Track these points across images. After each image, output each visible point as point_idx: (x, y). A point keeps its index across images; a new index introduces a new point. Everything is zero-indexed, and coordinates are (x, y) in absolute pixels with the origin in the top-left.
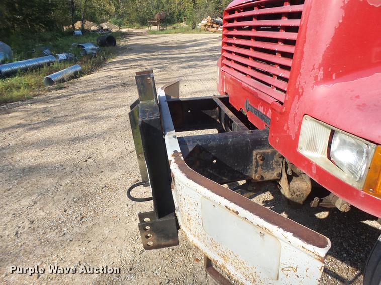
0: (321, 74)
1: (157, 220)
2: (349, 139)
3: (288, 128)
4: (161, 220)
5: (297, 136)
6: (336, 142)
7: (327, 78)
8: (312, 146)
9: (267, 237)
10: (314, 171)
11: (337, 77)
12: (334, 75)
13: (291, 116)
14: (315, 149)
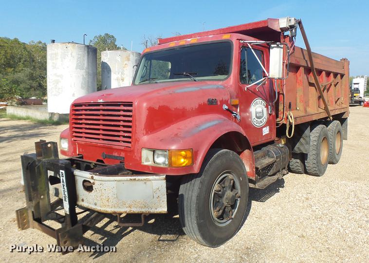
0: (145, 132)
1: (71, 228)
2: (160, 152)
3: (135, 156)
4: (73, 227)
5: (140, 158)
6: (156, 156)
7: (147, 133)
8: (147, 160)
9: (148, 183)
10: (151, 169)
11: (150, 132)
12: (149, 132)
13: (136, 151)
14: (149, 161)
